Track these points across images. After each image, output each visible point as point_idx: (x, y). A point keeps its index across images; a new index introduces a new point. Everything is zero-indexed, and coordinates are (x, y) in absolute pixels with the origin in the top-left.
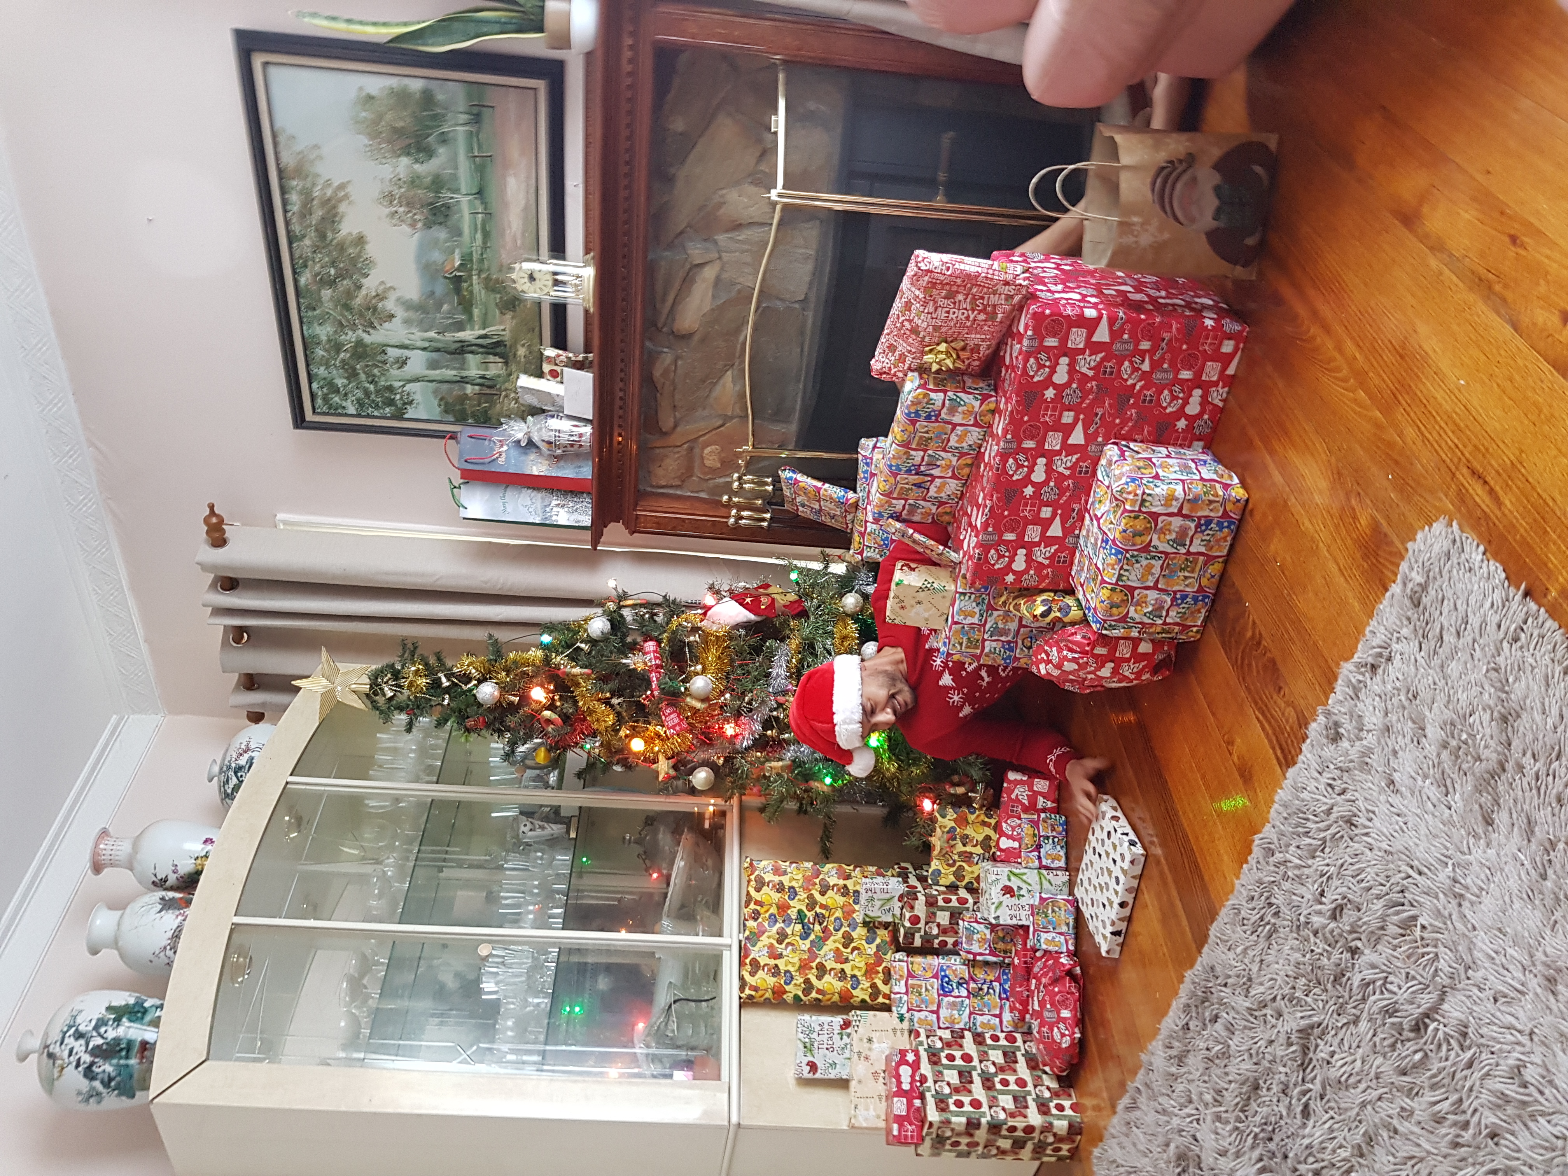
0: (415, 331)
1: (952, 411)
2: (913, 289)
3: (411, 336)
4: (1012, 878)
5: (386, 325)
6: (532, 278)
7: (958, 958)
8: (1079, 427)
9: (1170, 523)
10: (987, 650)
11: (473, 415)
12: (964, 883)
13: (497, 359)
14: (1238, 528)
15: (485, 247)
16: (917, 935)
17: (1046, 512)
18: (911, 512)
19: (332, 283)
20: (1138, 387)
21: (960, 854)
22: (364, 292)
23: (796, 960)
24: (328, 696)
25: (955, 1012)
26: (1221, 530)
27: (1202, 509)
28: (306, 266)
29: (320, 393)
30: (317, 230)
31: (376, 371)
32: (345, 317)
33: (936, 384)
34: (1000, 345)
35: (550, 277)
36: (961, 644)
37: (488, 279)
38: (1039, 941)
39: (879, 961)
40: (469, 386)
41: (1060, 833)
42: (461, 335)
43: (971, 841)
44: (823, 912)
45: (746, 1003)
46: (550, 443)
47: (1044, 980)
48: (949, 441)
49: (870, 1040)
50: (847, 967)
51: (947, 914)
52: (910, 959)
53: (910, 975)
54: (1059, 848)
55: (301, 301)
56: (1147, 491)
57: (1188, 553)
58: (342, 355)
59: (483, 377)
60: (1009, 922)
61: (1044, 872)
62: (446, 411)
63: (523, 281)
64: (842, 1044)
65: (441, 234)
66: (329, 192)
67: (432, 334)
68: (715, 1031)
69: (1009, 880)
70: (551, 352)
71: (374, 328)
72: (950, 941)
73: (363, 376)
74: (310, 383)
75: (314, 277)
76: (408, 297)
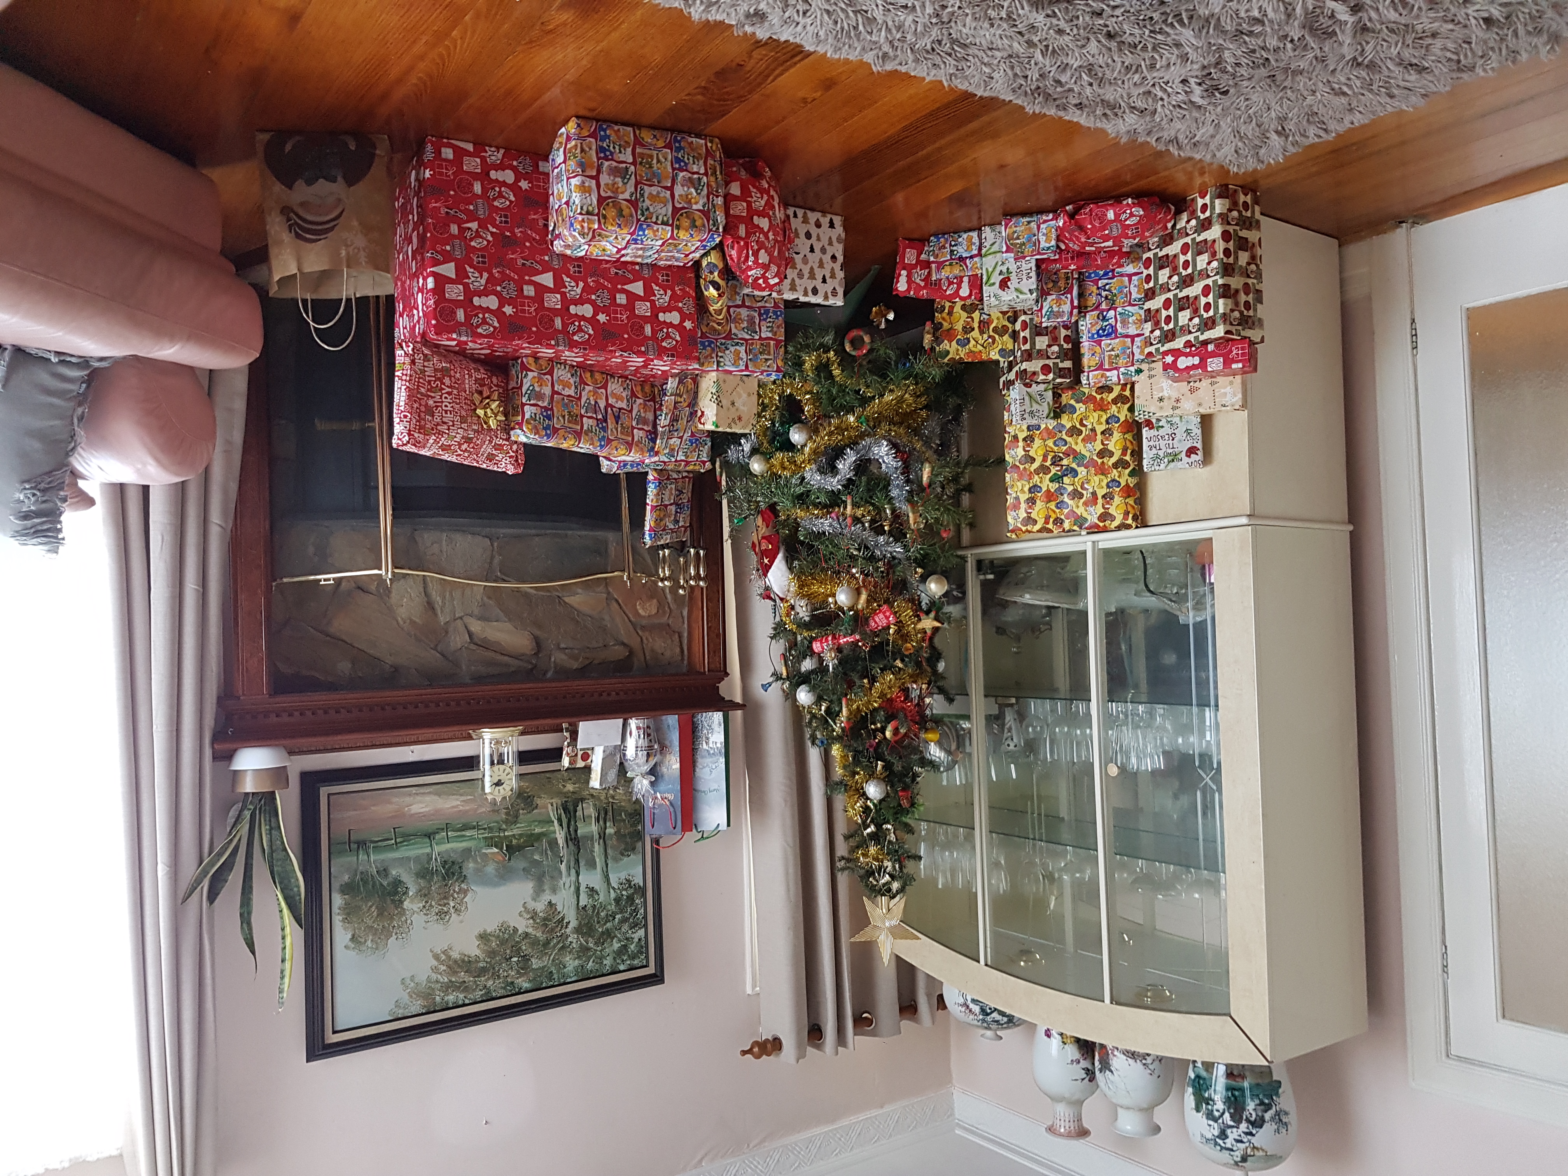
0: (562, 882)
1: (540, 396)
2: (429, 445)
3: (567, 886)
4: (992, 281)
5: (559, 908)
6: (499, 784)
7: (1081, 323)
8: (537, 279)
9: (607, 185)
10: (770, 335)
11: (634, 825)
12: (1010, 325)
13: (579, 808)
14: (605, 121)
15: (477, 827)
16: (1061, 365)
17: (621, 299)
18: (645, 422)
19: (526, 959)
20: (494, 230)
21: (982, 332)
22: (530, 930)
23: (1097, 478)
24: (895, 933)
25: (1131, 320)
26: (609, 137)
27: (590, 158)
28: (512, 983)
29: (628, 962)
30: (478, 976)
31: (603, 914)
32: (555, 946)
33: (518, 415)
34: (474, 359)
35: (496, 767)
36: (767, 360)
37: (506, 822)
38: (1048, 248)
39: (1091, 399)
40: (608, 831)
41: (947, 240)
42: (561, 841)
43: (968, 323)
44: (1050, 457)
45: (1141, 521)
46: (648, 755)
47: (1083, 240)
48: (569, 396)
49: (1161, 400)
50: (1100, 429)
51: (1038, 339)
52: (1086, 369)
53: (1100, 367)
54: (960, 240)
55: (544, 985)
56: (579, 211)
57: (634, 163)
58: (591, 945)
59: (598, 820)
60: (1034, 279)
61: (983, 251)
62: (634, 849)
63: (502, 791)
64: (1167, 426)
65: (470, 866)
66: (443, 968)
67: (563, 867)
68: (1172, 547)
69: (994, 284)
70: (566, 762)
71: (563, 918)
72: (1064, 332)
73: (609, 925)
74: (620, 972)
75: (521, 975)
76: (531, 891)
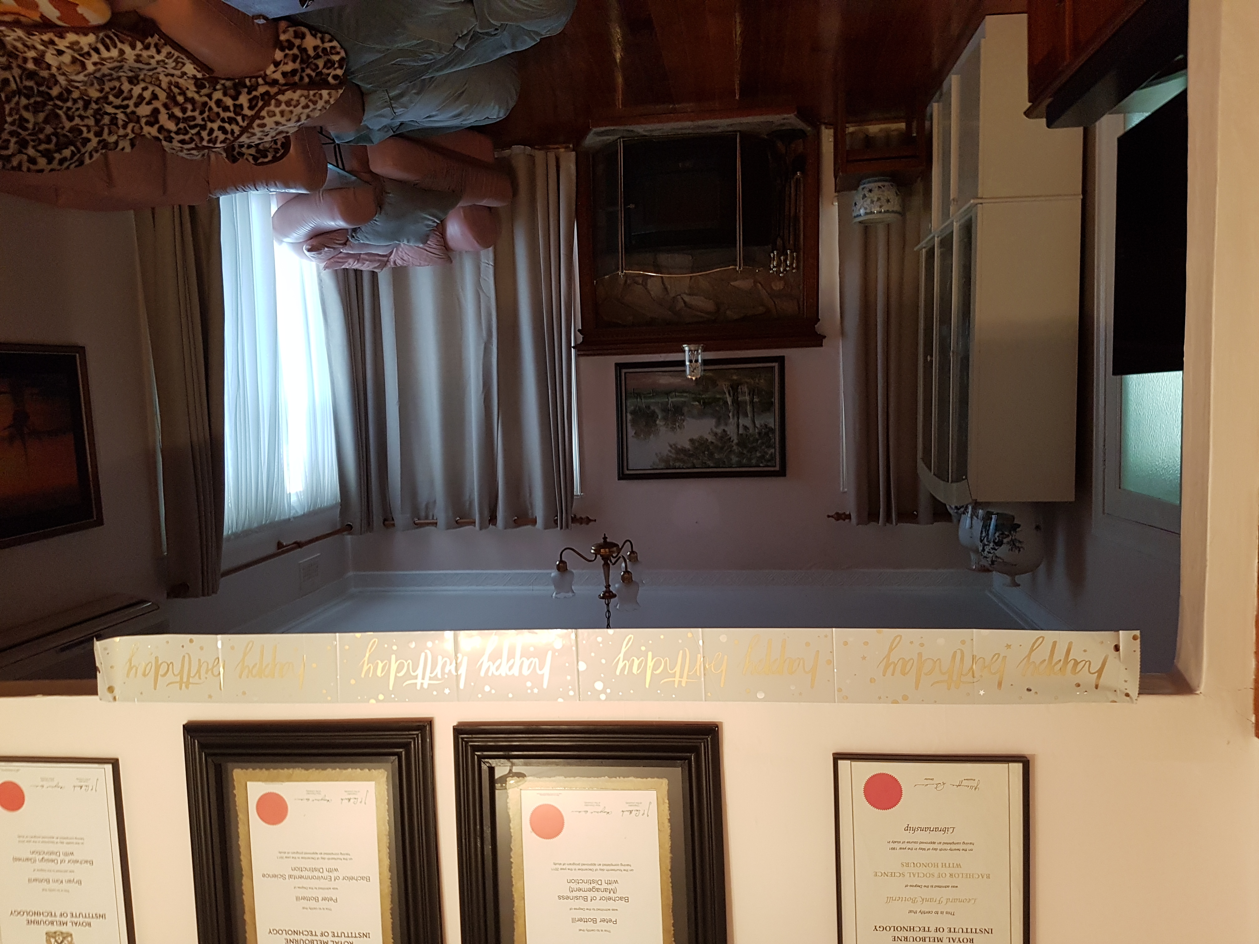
0: (730, 422)
3: (733, 423)
5: (728, 433)
6: (694, 370)
15: (687, 392)
19: (711, 454)
22: (714, 441)
28: (705, 462)
29: (764, 463)
30: (689, 457)
31: (751, 439)
32: (726, 450)
35: (692, 363)
42: (730, 403)
55: (722, 466)
58: (745, 452)
62: (769, 410)
63: (696, 376)
65: (685, 409)
66: (673, 451)
67: (731, 415)
71: (730, 438)
73: (754, 444)
74: (760, 466)
75: (709, 460)
76: (714, 423)
